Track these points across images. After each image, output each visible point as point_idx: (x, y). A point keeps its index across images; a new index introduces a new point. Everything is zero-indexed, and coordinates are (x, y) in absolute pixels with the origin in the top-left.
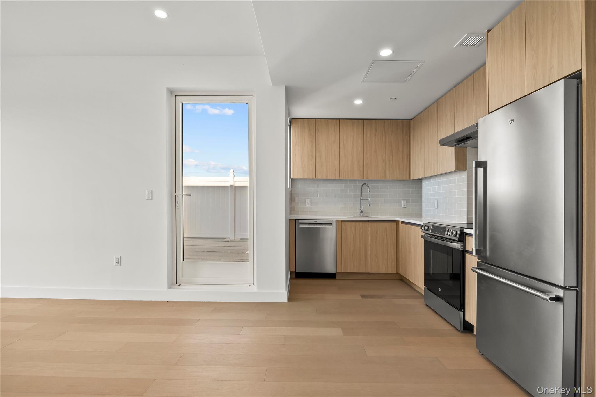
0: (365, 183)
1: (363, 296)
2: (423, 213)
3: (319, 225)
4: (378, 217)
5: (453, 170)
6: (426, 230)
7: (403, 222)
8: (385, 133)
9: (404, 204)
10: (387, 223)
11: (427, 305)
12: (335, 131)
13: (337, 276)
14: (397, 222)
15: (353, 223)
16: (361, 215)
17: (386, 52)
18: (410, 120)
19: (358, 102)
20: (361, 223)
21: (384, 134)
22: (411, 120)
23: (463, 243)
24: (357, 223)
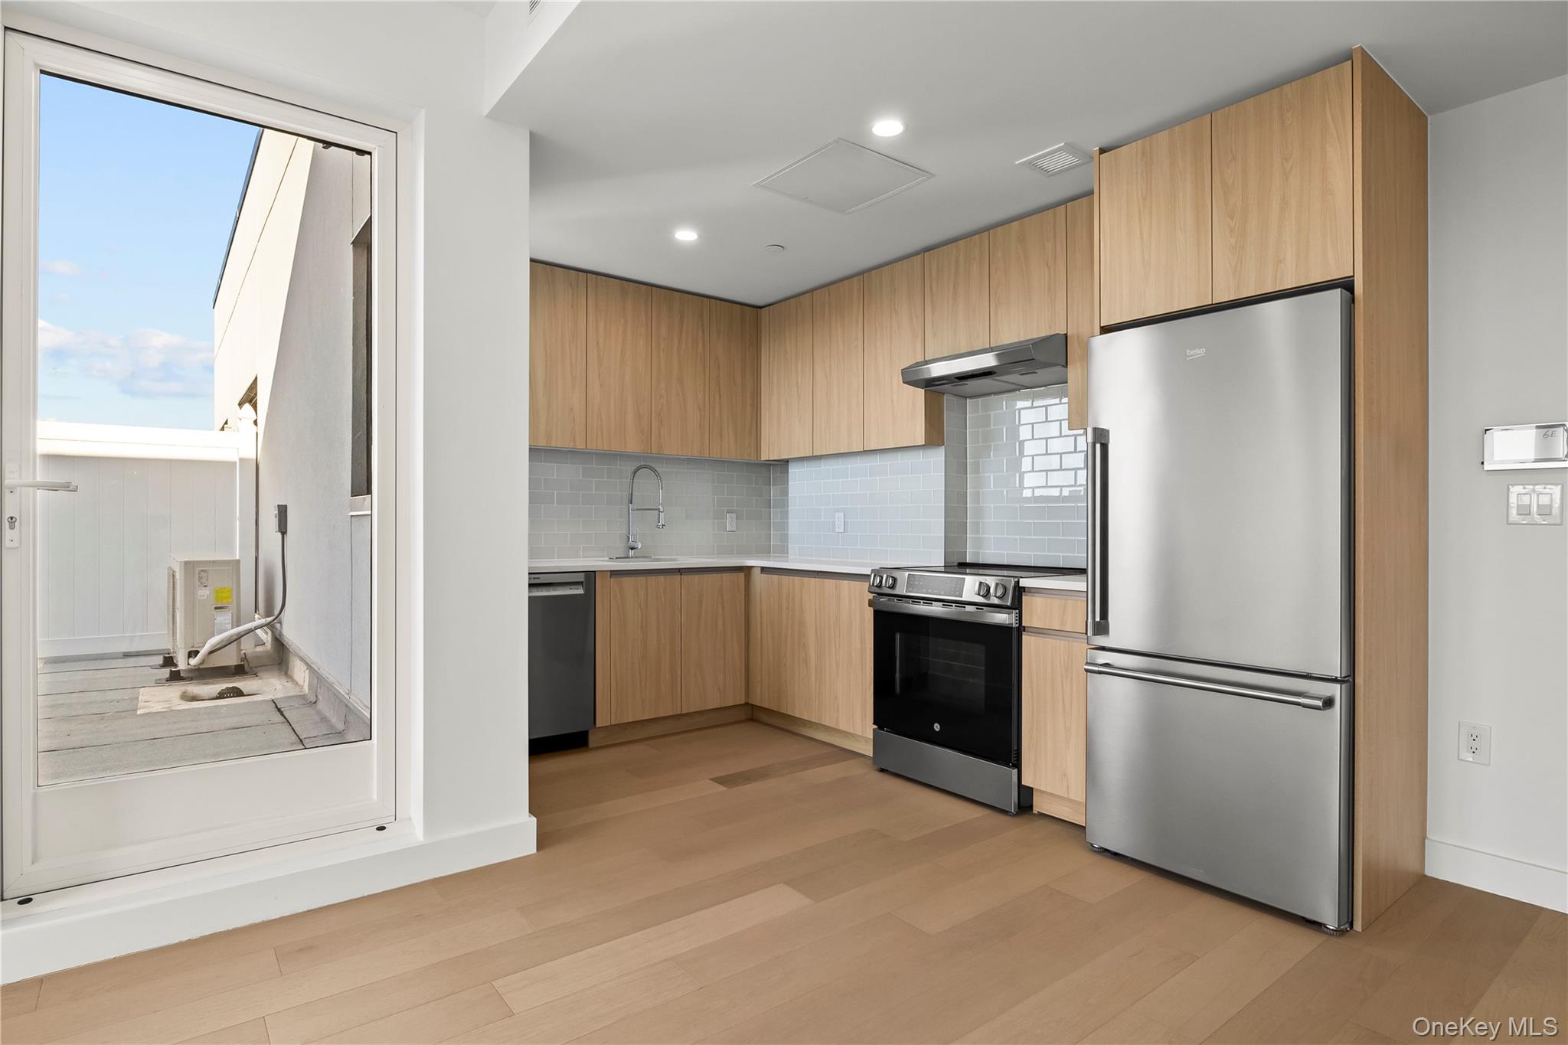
0: (645, 464)
1: (720, 781)
2: (789, 546)
3: (544, 589)
4: (674, 560)
5: (921, 441)
6: (889, 587)
7: (764, 569)
8: (703, 332)
9: (730, 522)
10: (724, 575)
11: (882, 770)
12: (572, 307)
13: (593, 740)
14: (746, 570)
15: (641, 579)
16: (632, 553)
17: (887, 128)
18: (759, 310)
19: (686, 236)
20: (661, 578)
21: (700, 334)
22: (761, 307)
23: (1017, 611)
24: (652, 579)
